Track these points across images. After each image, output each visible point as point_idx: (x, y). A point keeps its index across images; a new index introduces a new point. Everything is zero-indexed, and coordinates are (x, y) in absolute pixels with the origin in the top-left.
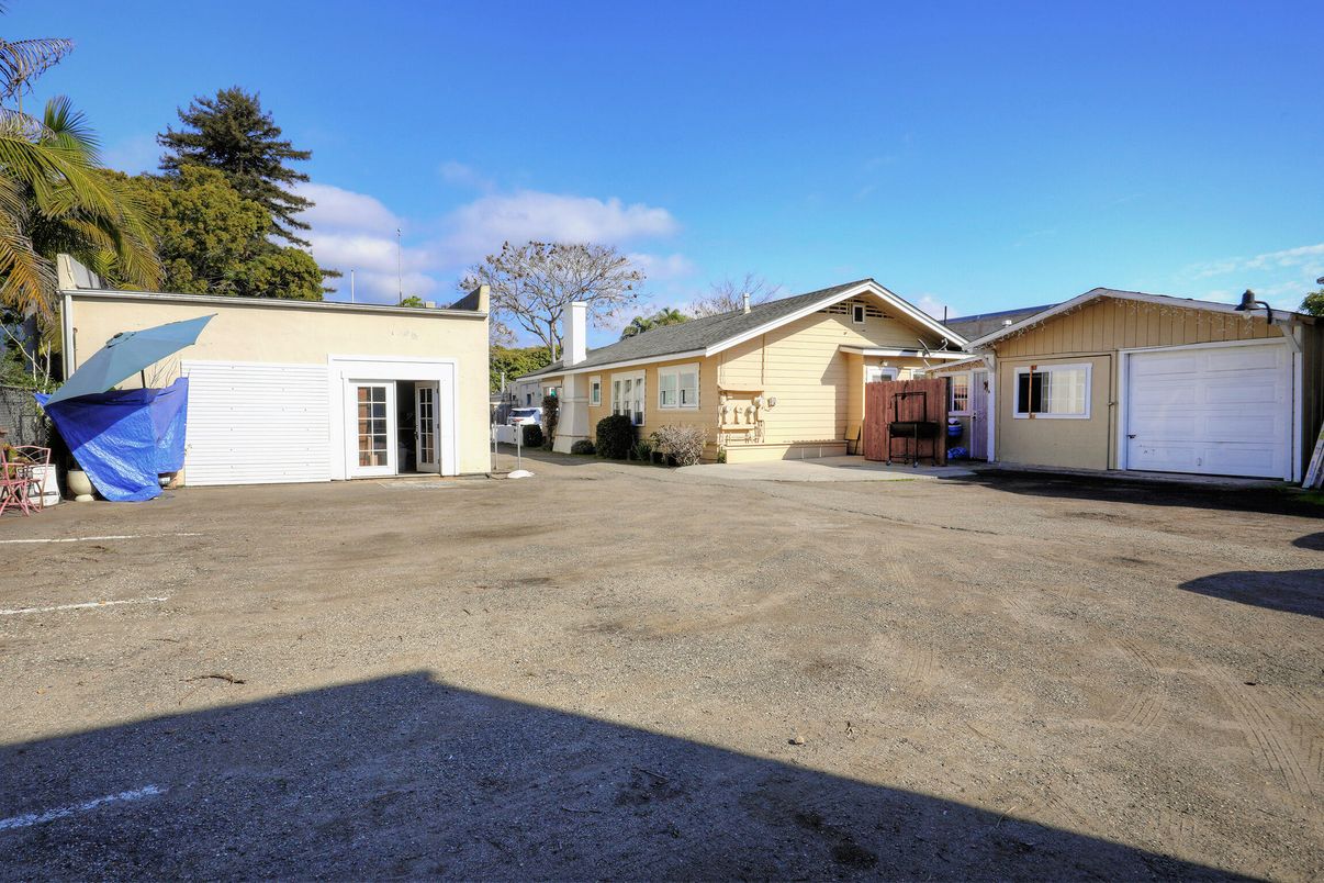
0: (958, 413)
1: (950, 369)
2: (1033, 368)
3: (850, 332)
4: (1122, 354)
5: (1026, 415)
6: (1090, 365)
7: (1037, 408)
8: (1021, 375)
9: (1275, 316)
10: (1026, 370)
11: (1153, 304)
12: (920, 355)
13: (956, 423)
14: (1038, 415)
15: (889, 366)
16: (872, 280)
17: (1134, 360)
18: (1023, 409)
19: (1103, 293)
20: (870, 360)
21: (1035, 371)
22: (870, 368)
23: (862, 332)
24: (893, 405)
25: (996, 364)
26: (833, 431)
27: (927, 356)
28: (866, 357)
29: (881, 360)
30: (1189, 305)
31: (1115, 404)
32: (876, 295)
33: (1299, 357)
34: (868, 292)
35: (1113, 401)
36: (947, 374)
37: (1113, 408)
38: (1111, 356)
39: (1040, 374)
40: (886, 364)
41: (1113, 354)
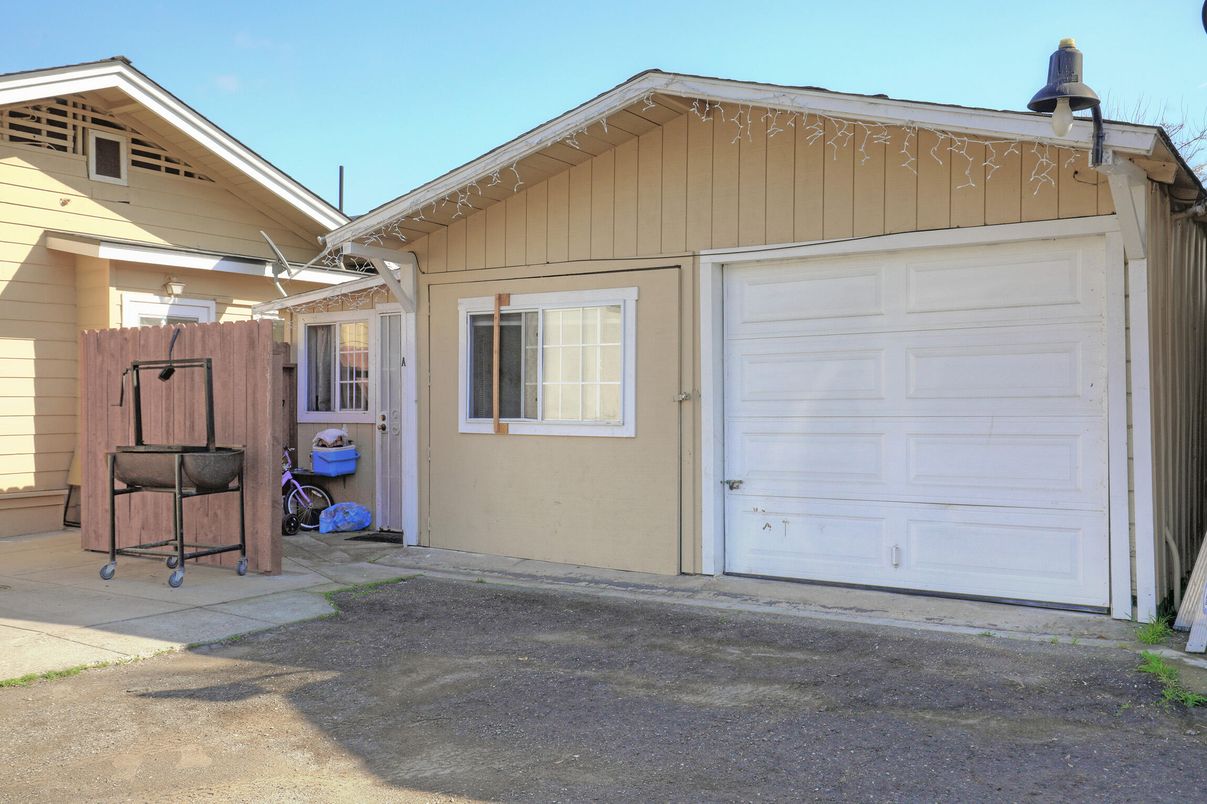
0: (353, 415)
1: (327, 305)
2: (502, 299)
3: (82, 203)
4: (706, 264)
5: (486, 426)
6: (632, 293)
7: (512, 407)
8: (474, 318)
9: (1114, 139)
10: (486, 305)
11: (784, 114)
12: (268, 271)
13: (340, 442)
14: (515, 426)
15: (185, 295)
16: (127, 62)
17: (737, 280)
18: (478, 410)
19: (658, 84)
20: (130, 274)
21: (505, 310)
22: (128, 295)
23: (121, 205)
24: (130, 396)
25: (417, 292)
26: (30, 464)
27: (284, 275)
28: (117, 265)
29: (160, 278)
30: (880, 114)
31: (694, 397)
32: (145, 110)
33: (1140, 271)
34: (115, 90)
35: (688, 388)
36: (322, 319)
37: (687, 406)
38: (679, 267)
39: (518, 315)
40: (177, 289)
41: (686, 263)
